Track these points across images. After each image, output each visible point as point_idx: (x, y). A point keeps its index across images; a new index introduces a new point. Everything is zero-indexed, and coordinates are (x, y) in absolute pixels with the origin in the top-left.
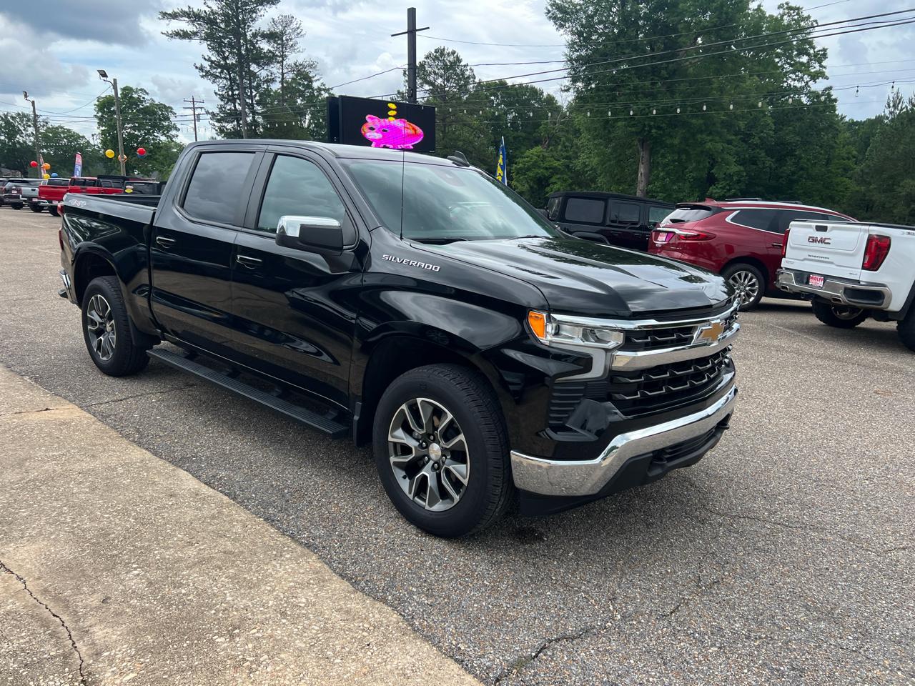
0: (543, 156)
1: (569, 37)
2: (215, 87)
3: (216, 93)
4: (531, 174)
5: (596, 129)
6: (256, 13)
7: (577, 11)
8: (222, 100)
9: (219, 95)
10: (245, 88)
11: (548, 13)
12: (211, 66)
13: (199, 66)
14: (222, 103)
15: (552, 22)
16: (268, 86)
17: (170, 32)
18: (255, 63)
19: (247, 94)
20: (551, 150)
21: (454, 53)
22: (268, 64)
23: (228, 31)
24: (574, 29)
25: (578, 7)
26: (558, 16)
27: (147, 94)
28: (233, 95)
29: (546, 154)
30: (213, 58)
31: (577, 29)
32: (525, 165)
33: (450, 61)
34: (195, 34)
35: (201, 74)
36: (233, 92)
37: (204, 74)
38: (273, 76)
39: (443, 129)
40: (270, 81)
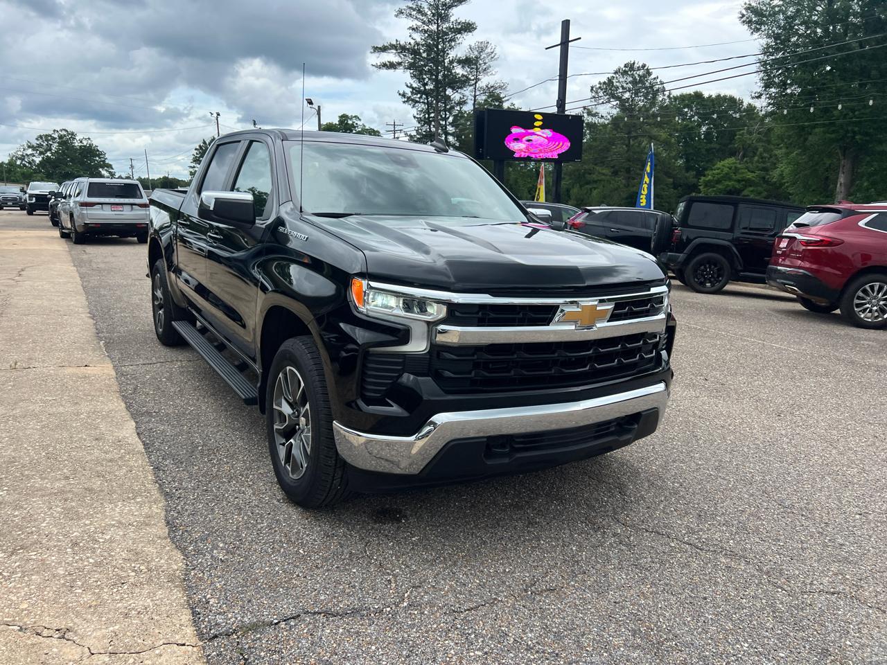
0: (736, 167)
1: (764, 41)
2: (414, 111)
3: (414, 117)
4: (720, 186)
5: (789, 137)
6: (455, 41)
7: (775, 14)
8: (419, 123)
9: (417, 118)
10: (441, 111)
11: (742, 18)
12: (412, 93)
13: (401, 92)
14: (420, 125)
15: (746, 27)
16: (461, 108)
17: (379, 64)
18: (450, 87)
19: (441, 116)
20: (746, 162)
21: (644, 66)
22: (461, 88)
23: (429, 60)
24: (770, 32)
25: (777, 9)
26: (754, 19)
27: (360, 120)
28: (429, 117)
29: (739, 166)
30: (415, 85)
31: (773, 32)
32: (714, 177)
33: (639, 75)
34: (400, 64)
35: (403, 100)
36: (429, 115)
37: (406, 99)
38: (465, 98)
39: (627, 142)
40: (462, 103)
